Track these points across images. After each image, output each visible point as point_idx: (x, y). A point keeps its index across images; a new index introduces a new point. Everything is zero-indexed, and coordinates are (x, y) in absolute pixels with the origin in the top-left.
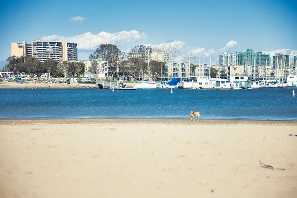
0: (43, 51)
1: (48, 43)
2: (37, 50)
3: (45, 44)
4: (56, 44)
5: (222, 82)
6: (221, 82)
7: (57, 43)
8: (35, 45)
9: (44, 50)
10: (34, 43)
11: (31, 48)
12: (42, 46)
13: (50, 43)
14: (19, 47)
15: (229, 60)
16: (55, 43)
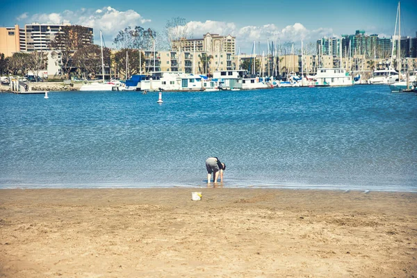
0: (40, 38)
1: (49, 28)
2: (32, 37)
3: (44, 28)
4: (60, 28)
5: (191, 80)
6: (189, 80)
7: (62, 27)
8: (30, 31)
9: (42, 37)
10: (27, 27)
11: (24, 34)
12: (40, 32)
13: (51, 27)
14: (9, 33)
15: (330, 46)
16: (58, 27)
